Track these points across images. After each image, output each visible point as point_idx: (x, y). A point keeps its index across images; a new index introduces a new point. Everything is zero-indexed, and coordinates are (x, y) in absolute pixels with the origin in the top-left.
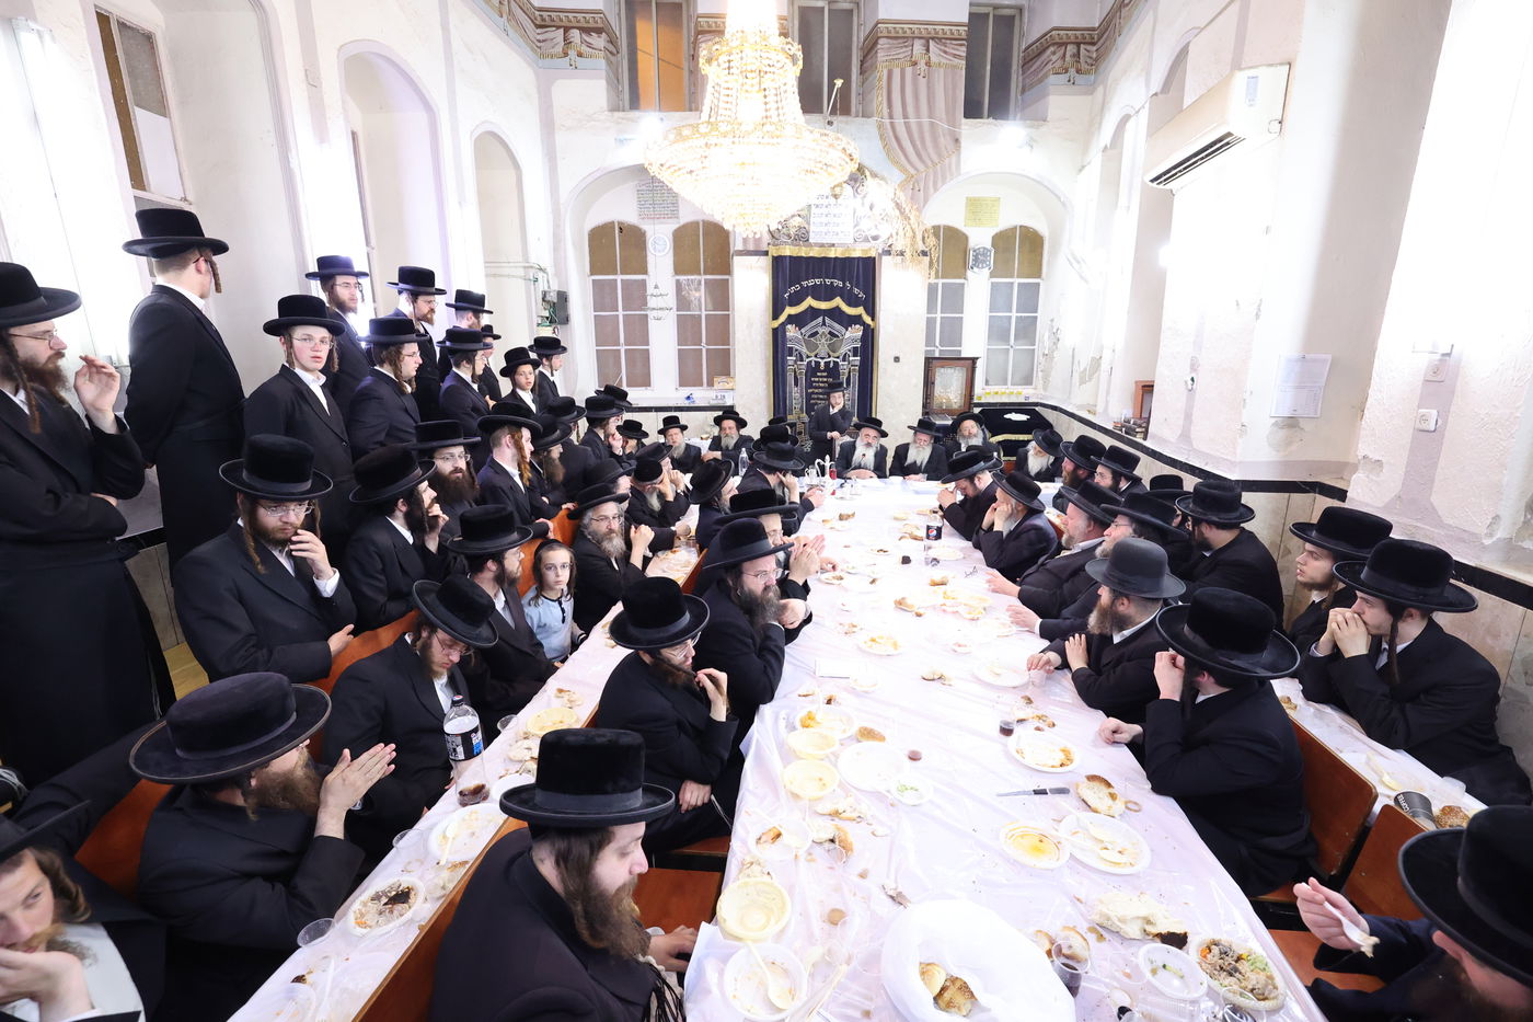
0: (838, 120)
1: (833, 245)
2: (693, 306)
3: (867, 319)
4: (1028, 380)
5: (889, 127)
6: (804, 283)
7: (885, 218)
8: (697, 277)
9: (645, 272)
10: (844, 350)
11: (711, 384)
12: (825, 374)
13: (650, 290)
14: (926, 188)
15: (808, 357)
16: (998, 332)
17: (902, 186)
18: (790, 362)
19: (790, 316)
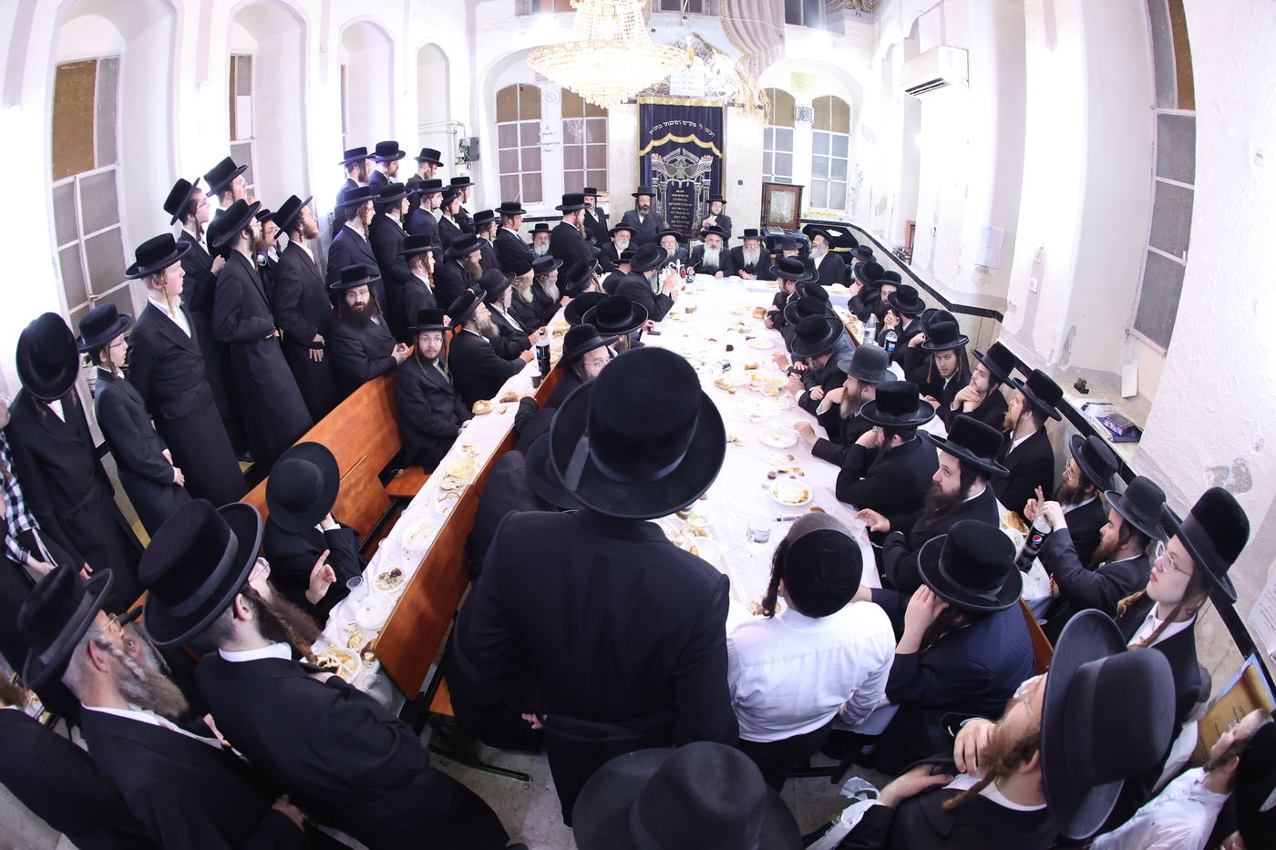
0: (692, 16)
1: (689, 97)
2: (576, 140)
3: (717, 152)
4: (842, 206)
5: (730, 22)
6: (666, 124)
7: (730, 81)
8: (579, 119)
9: (539, 117)
10: (698, 173)
12: (683, 191)
13: (543, 130)
14: (760, 64)
15: (669, 178)
16: (818, 168)
17: (742, 60)
18: (654, 182)
19: (654, 147)
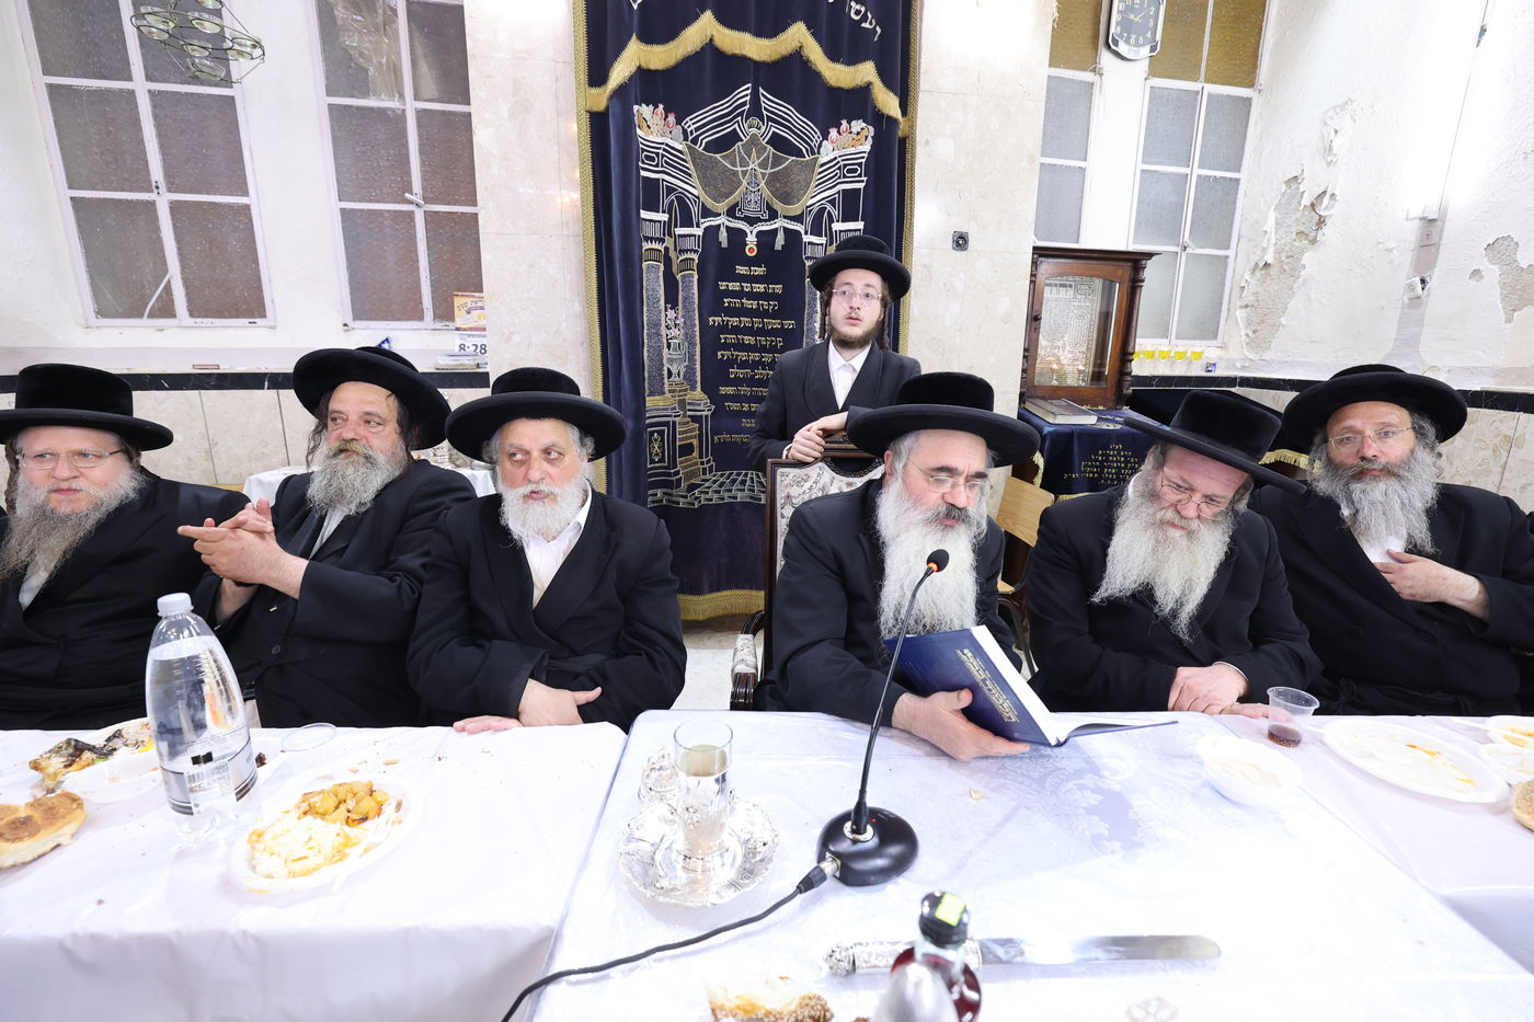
3: (888, 103)
11: (445, 313)
12: (759, 271)
15: (707, 213)
18: (648, 230)
19: (643, 75)
